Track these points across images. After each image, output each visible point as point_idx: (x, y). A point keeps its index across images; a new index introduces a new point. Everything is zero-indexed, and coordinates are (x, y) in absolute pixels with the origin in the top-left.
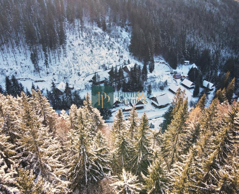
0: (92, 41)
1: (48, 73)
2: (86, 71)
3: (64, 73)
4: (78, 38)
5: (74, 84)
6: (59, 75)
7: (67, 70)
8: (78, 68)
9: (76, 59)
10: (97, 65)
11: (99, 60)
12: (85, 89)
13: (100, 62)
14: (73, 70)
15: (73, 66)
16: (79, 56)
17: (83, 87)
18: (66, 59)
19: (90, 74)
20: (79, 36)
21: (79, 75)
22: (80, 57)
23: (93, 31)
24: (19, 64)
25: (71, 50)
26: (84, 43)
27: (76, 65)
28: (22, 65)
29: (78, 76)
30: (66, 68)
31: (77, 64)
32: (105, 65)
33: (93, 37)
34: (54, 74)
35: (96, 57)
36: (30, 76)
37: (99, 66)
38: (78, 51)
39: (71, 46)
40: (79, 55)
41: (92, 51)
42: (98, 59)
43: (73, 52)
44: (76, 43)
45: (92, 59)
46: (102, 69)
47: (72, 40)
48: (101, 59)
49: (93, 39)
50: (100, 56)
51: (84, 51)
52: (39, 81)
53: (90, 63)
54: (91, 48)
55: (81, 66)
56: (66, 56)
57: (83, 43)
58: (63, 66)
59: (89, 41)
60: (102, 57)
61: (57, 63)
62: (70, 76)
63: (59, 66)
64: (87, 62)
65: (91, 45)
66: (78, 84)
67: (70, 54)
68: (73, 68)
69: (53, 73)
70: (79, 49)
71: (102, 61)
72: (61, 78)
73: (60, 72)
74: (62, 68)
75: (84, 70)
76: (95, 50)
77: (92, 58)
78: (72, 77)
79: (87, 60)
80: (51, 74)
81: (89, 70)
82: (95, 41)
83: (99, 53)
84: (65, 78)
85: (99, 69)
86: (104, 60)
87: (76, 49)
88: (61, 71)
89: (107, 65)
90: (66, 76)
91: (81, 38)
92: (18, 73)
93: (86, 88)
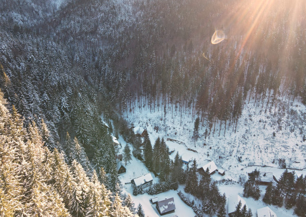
0: (282, 121)
1: (205, 145)
2: (251, 158)
3: (223, 151)
4: (263, 113)
5: (227, 169)
6: (216, 151)
7: (228, 148)
8: (242, 151)
9: (246, 138)
10: (273, 155)
11: (279, 150)
12: (238, 183)
13: (280, 153)
14: (235, 151)
15: (237, 146)
16: (253, 136)
17: (237, 180)
18: (234, 135)
19: (255, 165)
20: (266, 110)
21: (240, 160)
22: (253, 138)
23: (291, 107)
24: (183, 125)
25: (246, 125)
26: (269, 121)
27: (242, 146)
28: (185, 127)
29: (238, 162)
30: (228, 146)
31: (244, 146)
32: (284, 160)
33: (286, 115)
34: (211, 148)
35: (277, 144)
36: (186, 141)
37: (274, 158)
38: (255, 129)
39: (249, 121)
40: (254, 134)
41: (274, 134)
42: (278, 148)
43: (248, 129)
44: (256, 119)
45: (268, 146)
46: (278, 165)
47: (253, 113)
48: (283, 149)
49: (284, 119)
50: (283, 144)
51: (263, 130)
52: (191, 150)
53: (263, 151)
54: (276, 129)
55: (249, 150)
56: (235, 131)
57: (267, 120)
58: (226, 142)
59: (277, 120)
60: (286, 147)
61: (221, 137)
62: (228, 158)
63: (222, 140)
64: (260, 147)
65: (278, 125)
66: (232, 172)
67: (242, 130)
68: (235, 149)
69: (210, 146)
70: (257, 127)
71: (284, 154)
72: (217, 156)
73: (218, 148)
74: (223, 144)
75: (249, 156)
76: (280, 135)
77: (271, 144)
78: (230, 160)
79: (260, 145)
80: (207, 147)
81: (257, 158)
82: (287, 122)
83: (285, 140)
84: (220, 157)
85: (273, 162)
86: (287, 153)
87: (253, 125)
88: (221, 147)
89: (287, 162)
90: (222, 156)
91: (268, 113)
92: (177, 134)
93: (240, 181)
